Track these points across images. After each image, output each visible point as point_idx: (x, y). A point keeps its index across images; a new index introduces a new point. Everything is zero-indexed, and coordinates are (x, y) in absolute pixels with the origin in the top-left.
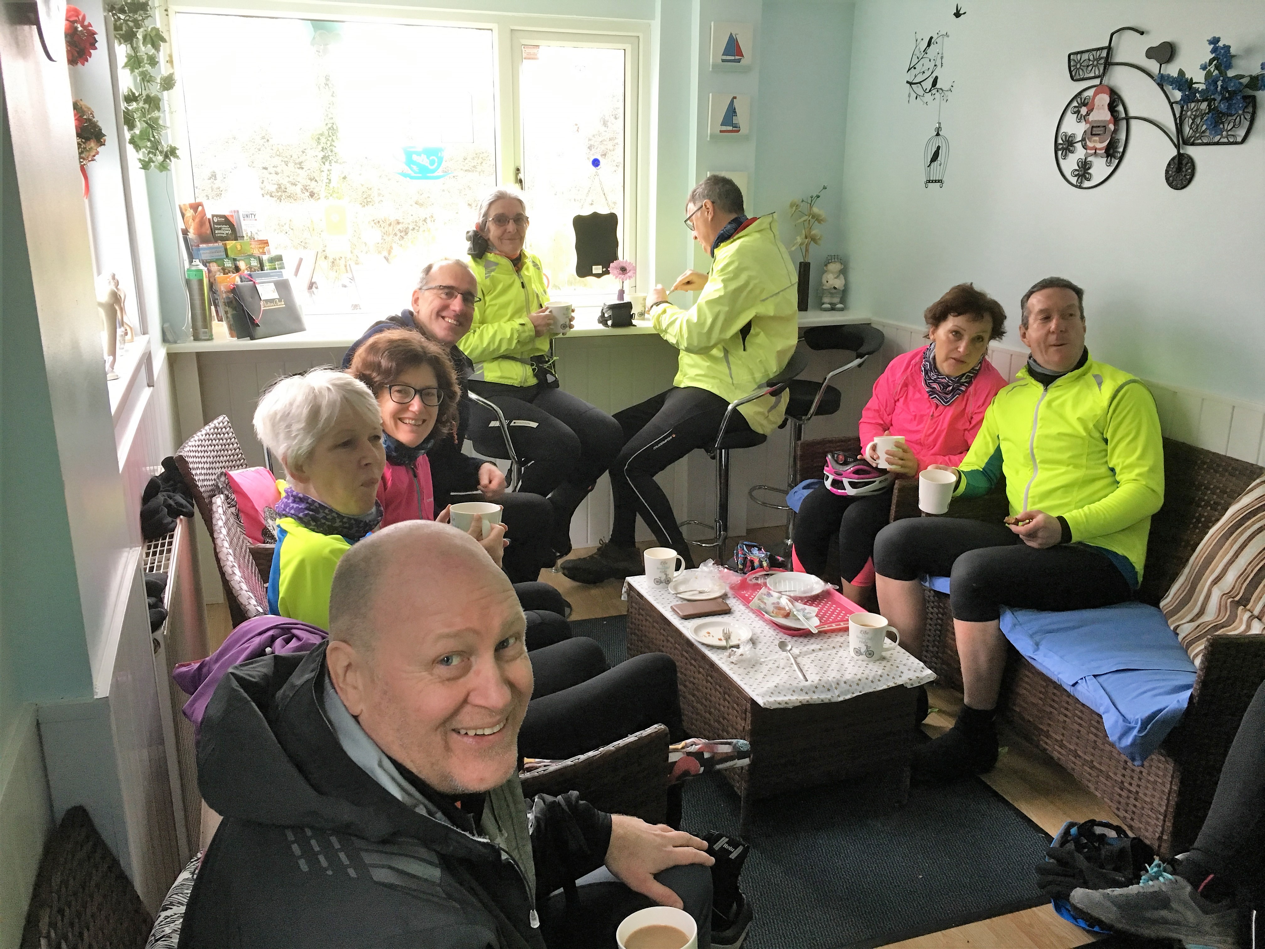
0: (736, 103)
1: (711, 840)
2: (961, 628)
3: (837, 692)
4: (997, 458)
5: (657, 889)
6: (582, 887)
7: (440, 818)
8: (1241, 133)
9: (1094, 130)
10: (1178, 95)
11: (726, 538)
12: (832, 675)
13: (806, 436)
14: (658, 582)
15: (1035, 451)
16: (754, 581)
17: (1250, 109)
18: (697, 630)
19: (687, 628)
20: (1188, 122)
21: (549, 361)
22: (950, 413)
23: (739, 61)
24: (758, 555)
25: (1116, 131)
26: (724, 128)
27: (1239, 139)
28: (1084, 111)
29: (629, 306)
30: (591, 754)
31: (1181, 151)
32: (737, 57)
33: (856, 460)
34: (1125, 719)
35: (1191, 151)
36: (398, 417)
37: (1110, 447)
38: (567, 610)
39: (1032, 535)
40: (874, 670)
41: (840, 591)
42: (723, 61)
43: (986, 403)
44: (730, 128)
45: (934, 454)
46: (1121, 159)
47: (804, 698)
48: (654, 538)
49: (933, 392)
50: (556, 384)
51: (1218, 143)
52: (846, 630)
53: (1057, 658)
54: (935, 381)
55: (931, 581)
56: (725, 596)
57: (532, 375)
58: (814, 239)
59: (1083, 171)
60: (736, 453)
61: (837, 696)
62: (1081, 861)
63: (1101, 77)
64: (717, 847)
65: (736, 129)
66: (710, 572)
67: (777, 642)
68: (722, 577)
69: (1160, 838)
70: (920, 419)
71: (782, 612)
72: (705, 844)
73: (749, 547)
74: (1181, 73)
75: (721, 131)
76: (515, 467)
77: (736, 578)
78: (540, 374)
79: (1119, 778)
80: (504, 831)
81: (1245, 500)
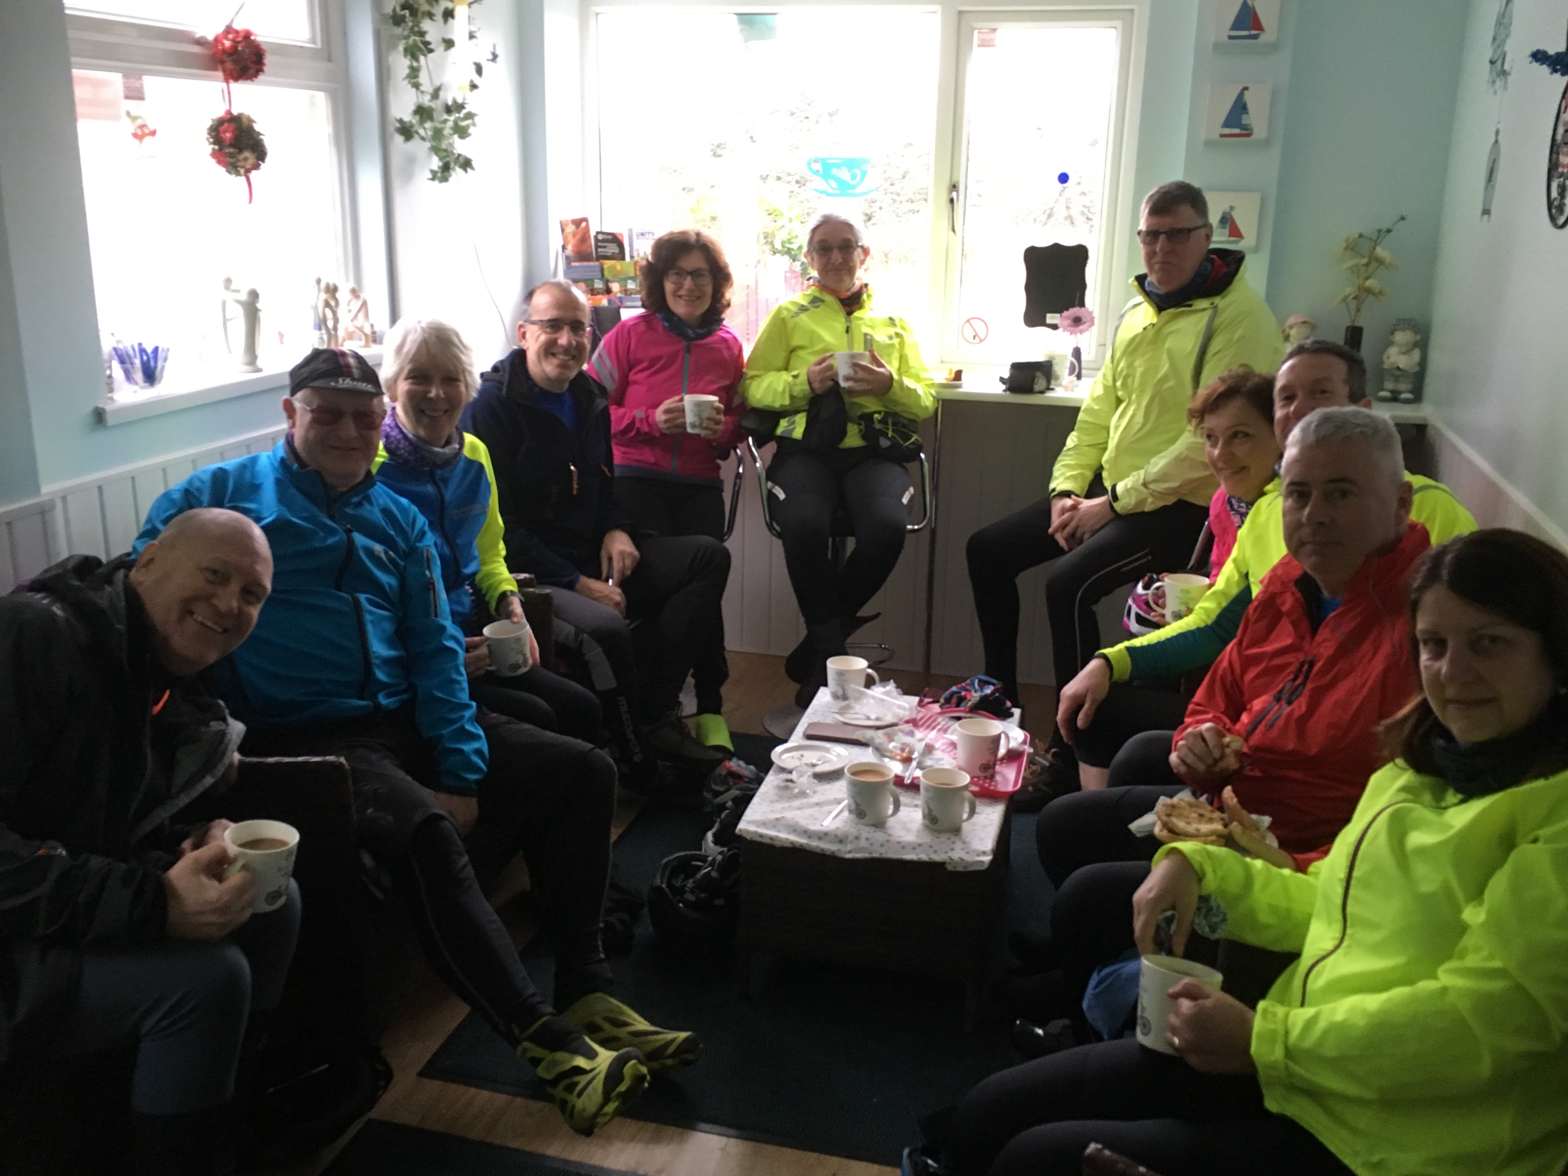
0: (1248, 97)
14: (835, 697)
16: (939, 721)
23: (1255, 37)
26: (1227, 131)
32: (1253, 32)
42: (1231, 37)
44: (1237, 131)
57: (859, 436)
58: (1371, 293)
65: (1247, 132)
71: (903, 754)
75: (1222, 136)
78: (870, 436)
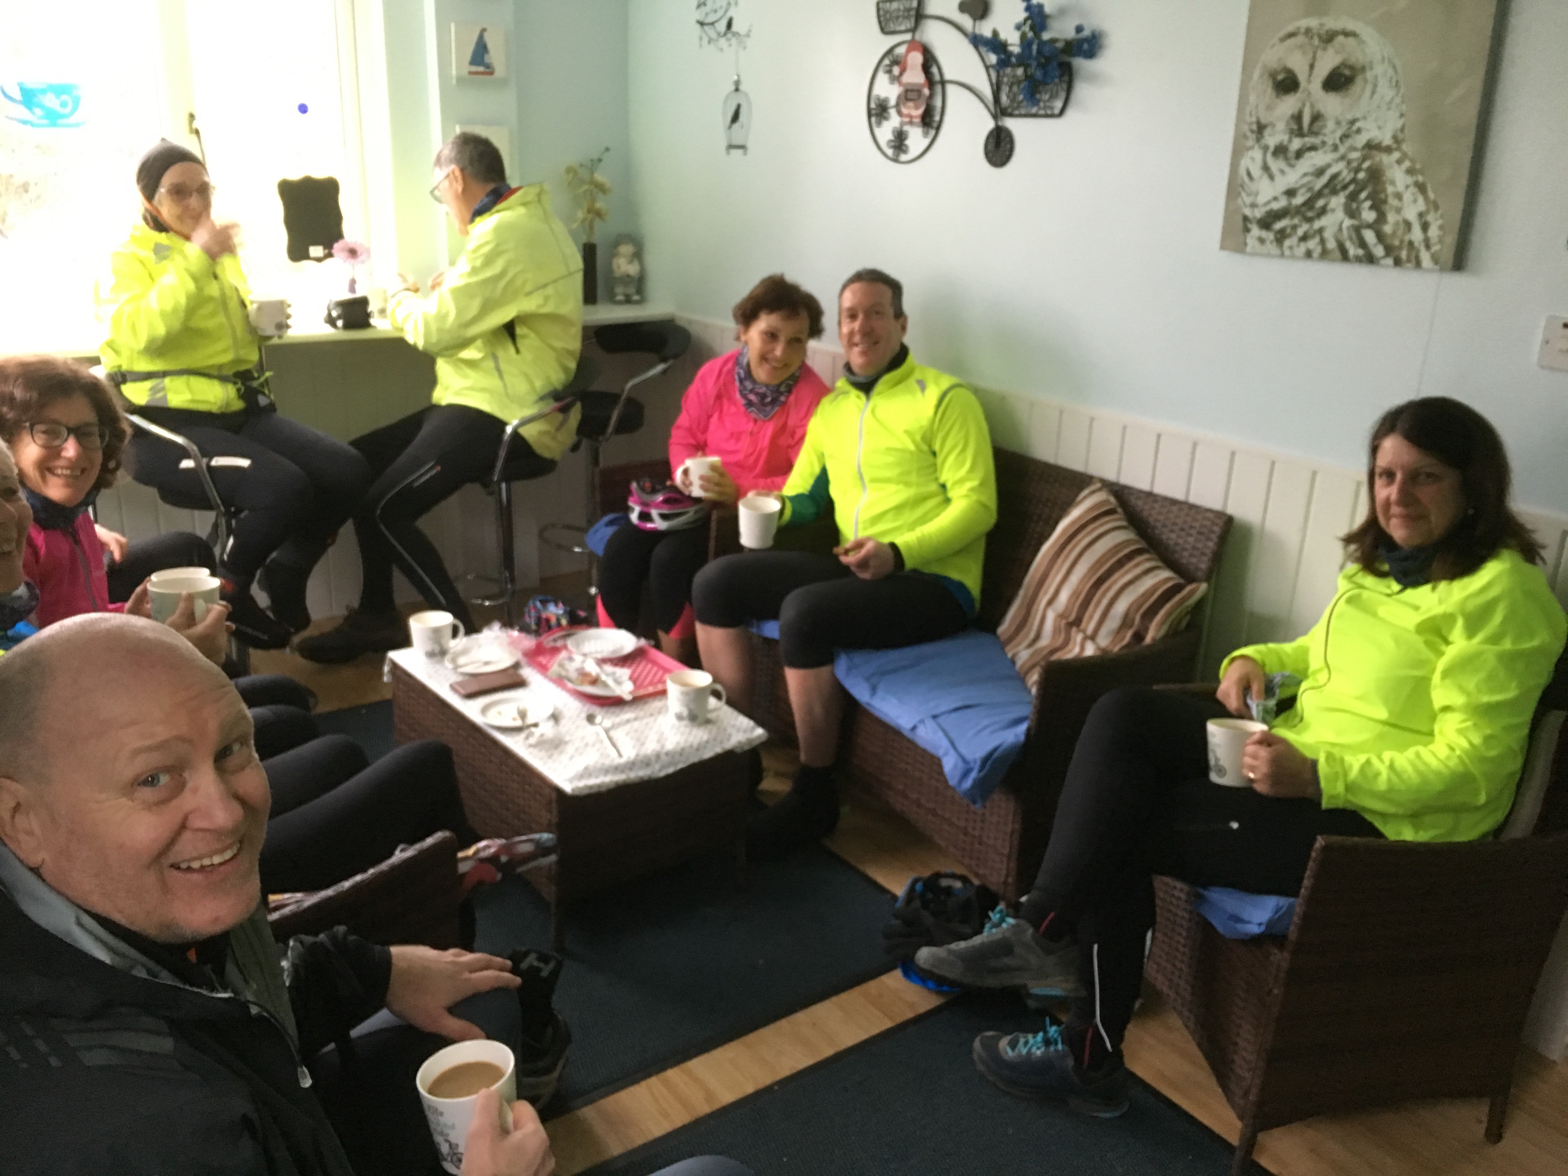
0: (488, 39)
1: (516, 959)
2: (793, 677)
3: (657, 767)
4: (822, 480)
5: (453, 1024)
6: (360, 1038)
7: (166, 978)
8: (1058, 104)
9: (909, 94)
10: (993, 58)
11: (513, 592)
12: (650, 747)
13: (604, 462)
14: (431, 655)
15: (863, 470)
16: (552, 644)
17: (1066, 78)
18: (485, 710)
19: (471, 710)
20: (1005, 90)
21: (259, 378)
22: (769, 429)
24: (555, 611)
25: (931, 96)
26: (474, 69)
27: (1057, 111)
28: (896, 70)
29: (363, 302)
30: (358, 878)
31: (1000, 123)
33: (665, 488)
34: (964, 760)
35: (1011, 124)
36: (45, 466)
37: (939, 460)
38: (311, 701)
39: (863, 564)
40: (699, 735)
41: (658, 646)
43: (808, 414)
44: (481, 69)
45: (756, 477)
46: (938, 129)
47: (620, 777)
48: (420, 598)
49: (750, 404)
50: (272, 408)
51: (1035, 116)
52: (663, 693)
53: (894, 701)
54: (751, 391)
55: (758, 627)
56: (516, 666)
57: (237, 396)
58: (598, 214)
59: (899, 141)
60: (518, 486)
61: (659, 771)
62: (927, 918)
63: (913, 30)
64: (524, 966)
65: (489, 70)
66: (497, 638)
67: (584, 715)
68: (513, 643)
69: (1005, 883)
70: (736, 436)
71: (589, 679)
72: (509, 963)
73: (544, 603)
74: (995, 33)
75: (470, 73)
76: (223, 521)
77: (529, 642)
78: (249, 394)
79: (962, 824)
80: (251, 982)
81: (1075, 513)
